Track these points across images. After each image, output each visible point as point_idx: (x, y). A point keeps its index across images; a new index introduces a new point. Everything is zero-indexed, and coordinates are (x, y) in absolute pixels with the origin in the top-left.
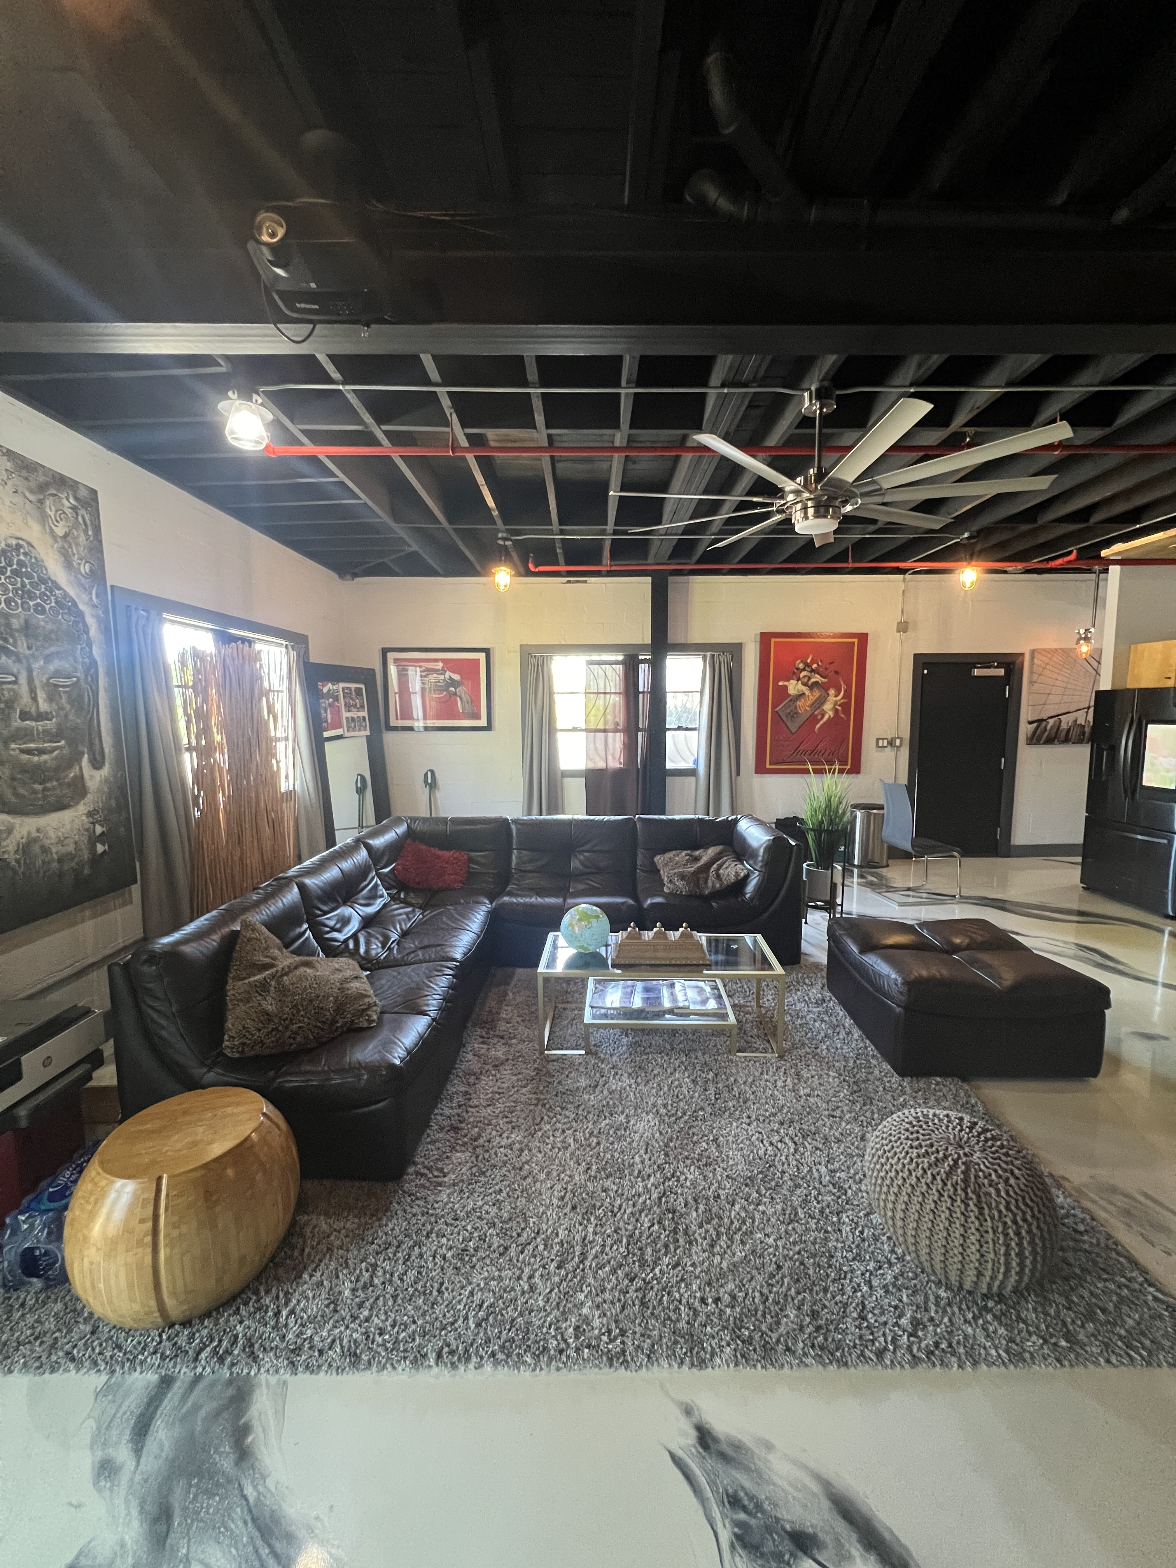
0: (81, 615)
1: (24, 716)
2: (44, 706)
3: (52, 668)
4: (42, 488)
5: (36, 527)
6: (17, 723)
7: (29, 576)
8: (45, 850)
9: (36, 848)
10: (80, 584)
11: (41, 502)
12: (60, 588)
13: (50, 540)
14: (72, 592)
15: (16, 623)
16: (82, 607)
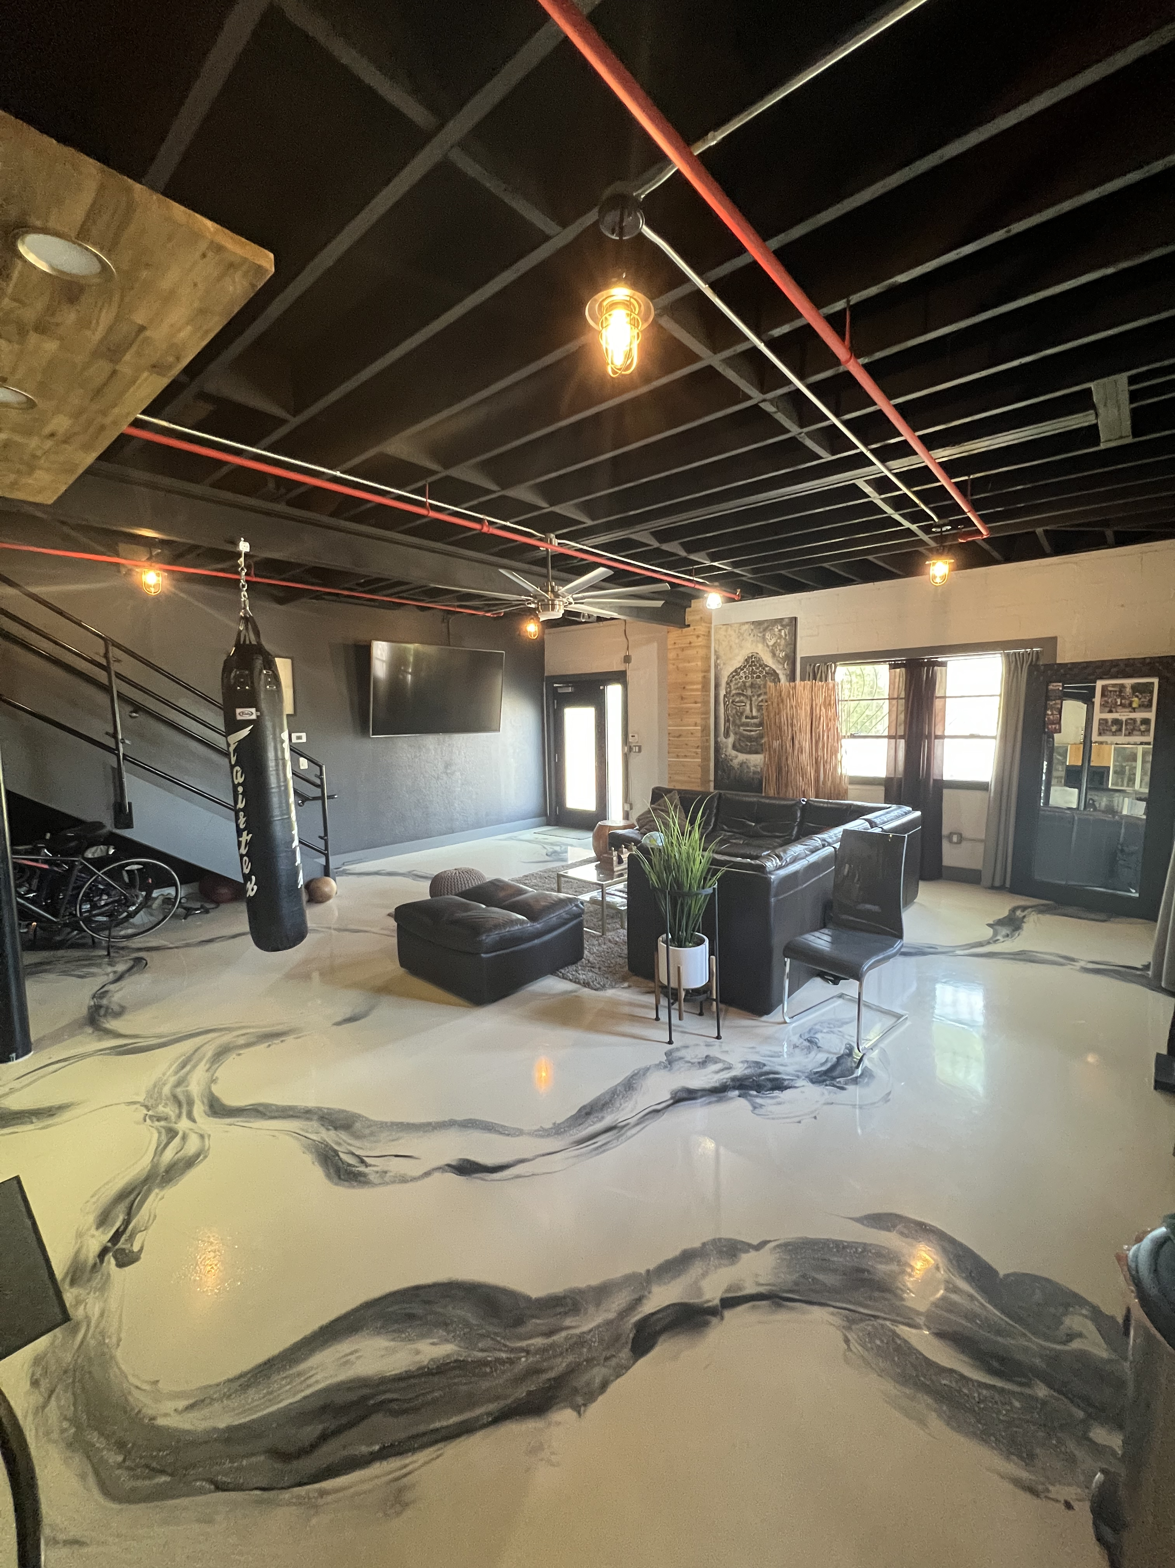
0: (777, 675)
1: (747, 717)
2: (755, 713)
3: (760, 699)
4: (765, 630)
5: (760, 646)
6: (744, 720)
7: (755, 665)
8: (748, 767)
9: (745, 766)
10: (779, 662)
11: (764, 635)
12: (767, 666)
13: (766, 648)
14: (774, 667)
15: (747, 684)
16: (778, 671)
